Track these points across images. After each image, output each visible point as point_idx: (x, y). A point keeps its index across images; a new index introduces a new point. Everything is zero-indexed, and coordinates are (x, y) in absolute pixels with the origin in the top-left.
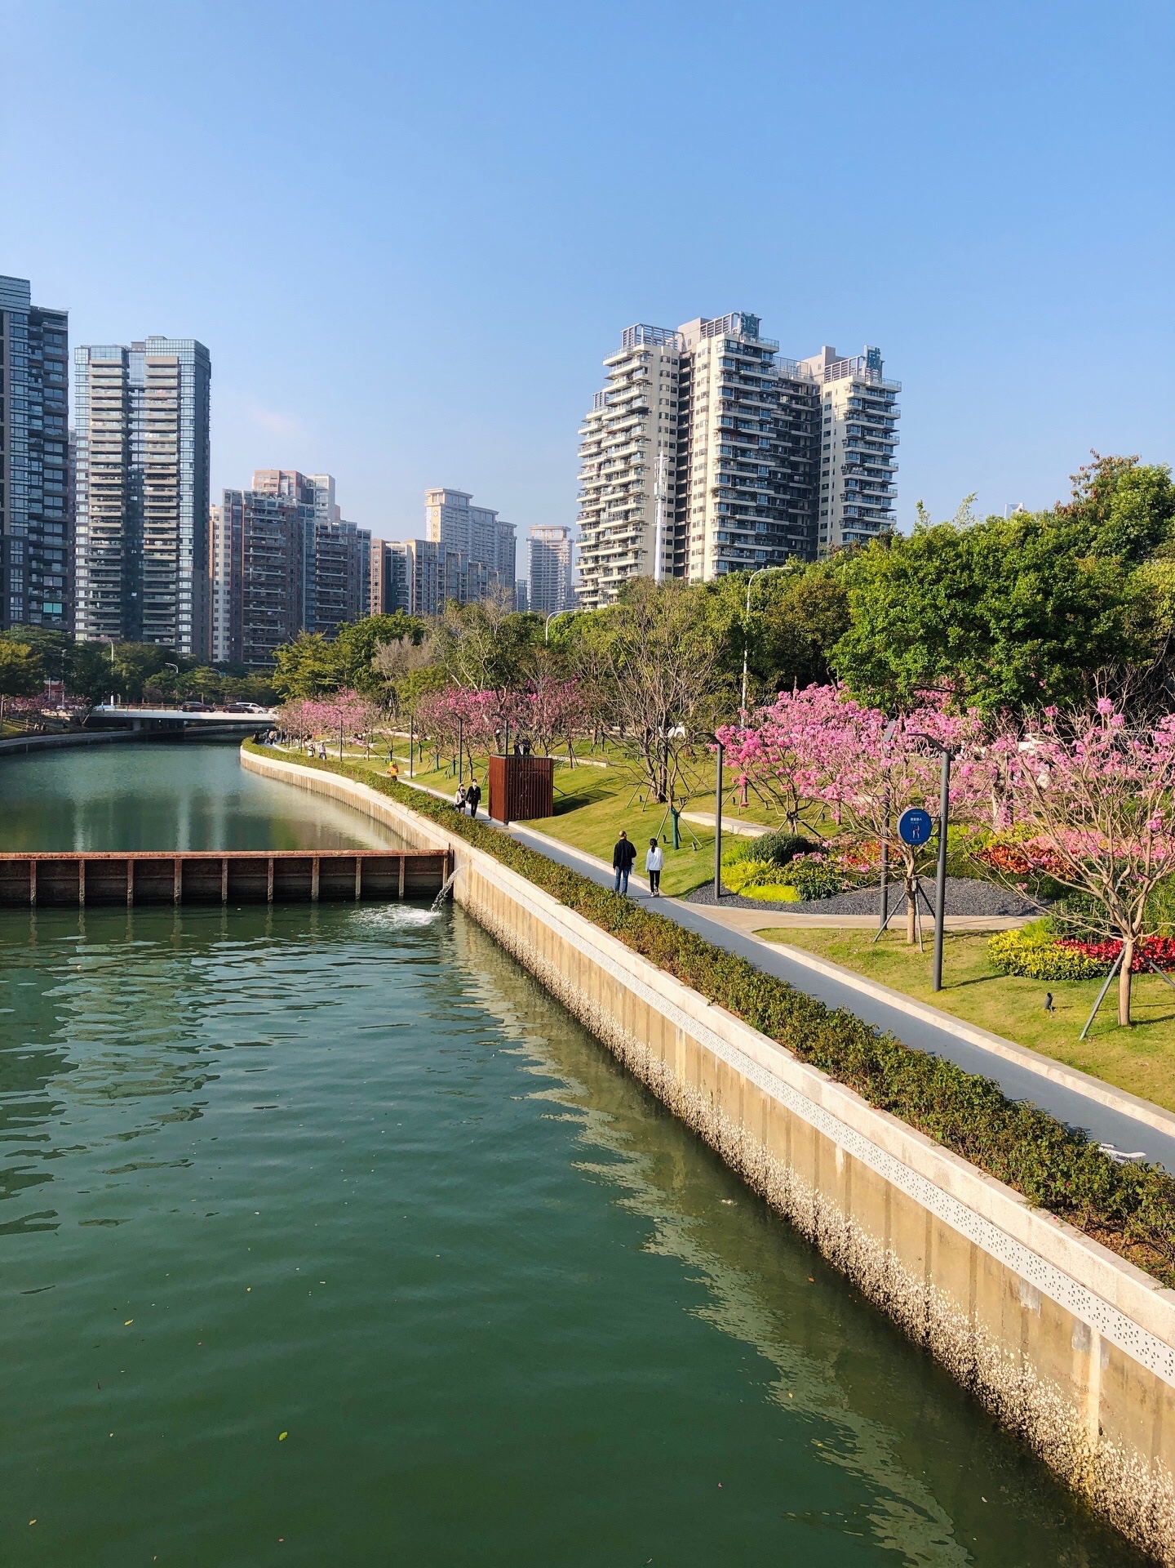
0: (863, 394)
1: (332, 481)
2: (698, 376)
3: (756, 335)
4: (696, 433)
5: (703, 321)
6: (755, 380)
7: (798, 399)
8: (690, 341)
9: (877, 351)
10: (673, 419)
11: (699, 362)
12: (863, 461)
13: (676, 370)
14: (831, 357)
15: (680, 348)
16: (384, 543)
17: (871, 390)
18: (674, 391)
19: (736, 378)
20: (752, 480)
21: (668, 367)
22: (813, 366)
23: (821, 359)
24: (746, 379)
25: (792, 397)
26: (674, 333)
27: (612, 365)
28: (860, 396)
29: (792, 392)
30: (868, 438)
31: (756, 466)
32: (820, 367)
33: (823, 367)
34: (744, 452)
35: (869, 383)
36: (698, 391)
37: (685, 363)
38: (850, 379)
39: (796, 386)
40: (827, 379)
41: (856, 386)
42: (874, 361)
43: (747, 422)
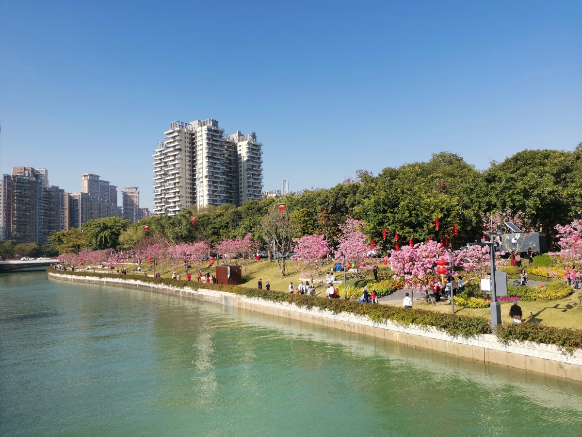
0: (251, 147)
1: (46, 171)
2: (198, 139)
3: (217, 127)
4: (198, 157)
5: (199, 121)
6: (218, 141)
7: (230, 147)
8: (194, 128)
9: (255, 133)
10: (190, 152)
11: (198, 134)
12: (252, 167)
13: (190, 136)
14: (240, 134)
15: (191, 129)
16: (69, 194)
17: (253, 145)
18: (190, 143)
19: (211, 140)
20: (218, 173)
21: (188, 136)
22: (234, 137)
23: (237, 135)
24: (215, 141)
25: (228, 146)
26: (189, 124)
27: (167, 134)
28: (250, 147)
29: (228, 145)
30: (254, 160)
31: (219, 168)
32: (236, 137)
33: (238, 137)
34: (215, 164)
35: (253, 143)
36: (198, 144)
37: (193, 134)
38: (247, 142)
39: (230, 143)
40: (239, 141)
41: (249, 144)
42: (254, 136)
43: (215, 154)
